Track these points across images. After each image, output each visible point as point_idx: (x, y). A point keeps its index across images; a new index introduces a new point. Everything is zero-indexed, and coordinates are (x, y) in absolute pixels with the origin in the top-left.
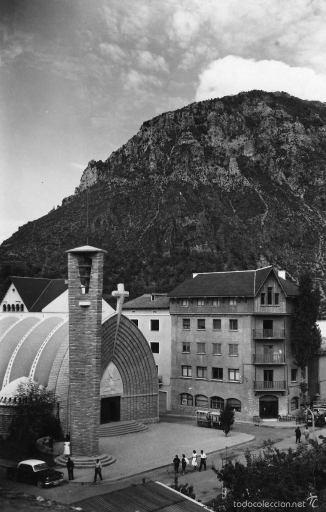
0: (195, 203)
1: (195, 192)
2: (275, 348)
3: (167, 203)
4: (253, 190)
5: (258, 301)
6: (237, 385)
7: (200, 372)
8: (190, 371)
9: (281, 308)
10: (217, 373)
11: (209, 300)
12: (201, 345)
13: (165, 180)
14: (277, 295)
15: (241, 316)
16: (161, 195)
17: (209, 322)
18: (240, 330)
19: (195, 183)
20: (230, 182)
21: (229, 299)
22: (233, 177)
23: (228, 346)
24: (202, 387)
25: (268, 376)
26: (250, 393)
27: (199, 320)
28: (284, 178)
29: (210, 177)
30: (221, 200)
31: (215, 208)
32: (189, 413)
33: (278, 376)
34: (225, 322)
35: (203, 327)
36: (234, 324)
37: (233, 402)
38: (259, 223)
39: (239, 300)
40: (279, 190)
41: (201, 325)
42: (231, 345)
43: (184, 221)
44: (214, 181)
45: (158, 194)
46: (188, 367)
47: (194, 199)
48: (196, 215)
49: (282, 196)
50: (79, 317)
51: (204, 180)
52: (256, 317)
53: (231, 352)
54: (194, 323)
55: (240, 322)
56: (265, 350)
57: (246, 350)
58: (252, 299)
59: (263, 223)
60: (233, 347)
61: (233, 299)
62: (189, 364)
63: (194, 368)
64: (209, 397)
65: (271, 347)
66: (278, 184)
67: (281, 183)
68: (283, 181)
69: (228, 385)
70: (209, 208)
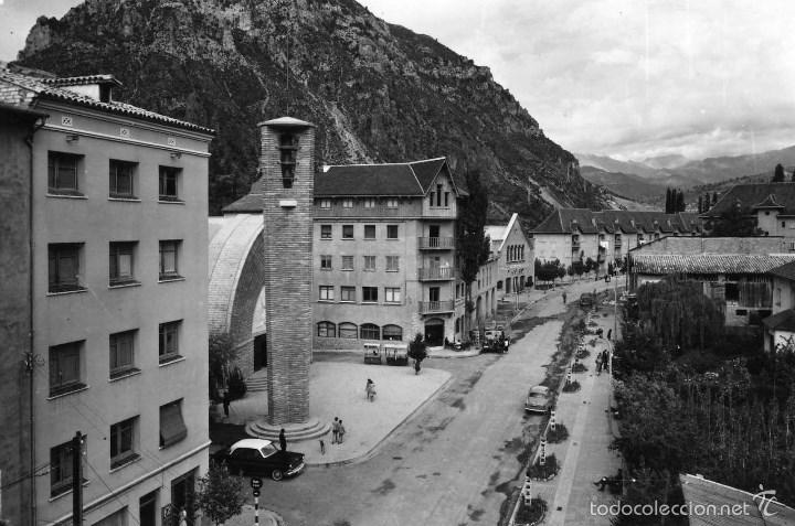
0: (181, 81)
1: (183, 67)
2: (442, 260)
3: (147, 80)
4: (252, 71)
5: (426, 202)
6: (397, 308)
7: (345, 293)
8: (331, 292)
9: (451, 211)
10: (370, 294)
11: (359, 200)
12: (348, 259)
13: (144, 50)
14: (447, 194)
15: (403, 221)
16: (139, 69)
17: (359, 229)
18: (401, 237)
19: (183, 58)
20: (225, 60)
21: (386, 199)
22: (227, 53)
23: (385, 260)
24: (349, 312)
25: (434, 295)
26: (415, 316)
27: (344, 226)
28: (285, 59)
29: (201, 50)
30: (214, 80)
31: (207, 90)
32: (332, 346)
33: (446, 294)
34: (381, 229)
35: (351, 236)
36: (392, 232)
37: (390, 329)
38: (258, 111)
39: (402, 200)
40: (280, 74)
41: (348, 233)
42: (389, 258)
43: (171, 103)
44: (205, 56)
45: (137, 68)
46: (328, 288)
47: (182, 76)
48: (186, 97)
49: (283, 80)
50: (279, 222)
51: (193, 54)
52: (423, 221)
53: (389, 267)
54: (337, 230)
55: (402, 228)
56: (431, 263)
57: (410, 264)
58: (420, 199)
59: (263, 112)
60: (392, 261)
61: (393, 199)
62: (331, 284)
63: (338, 288)
64: (358, 324)
65: (437, 259)
66: (278, 66)
67: (282, 65)
68: (284, 62)
69: (385, 308)
70: (200, 88)
